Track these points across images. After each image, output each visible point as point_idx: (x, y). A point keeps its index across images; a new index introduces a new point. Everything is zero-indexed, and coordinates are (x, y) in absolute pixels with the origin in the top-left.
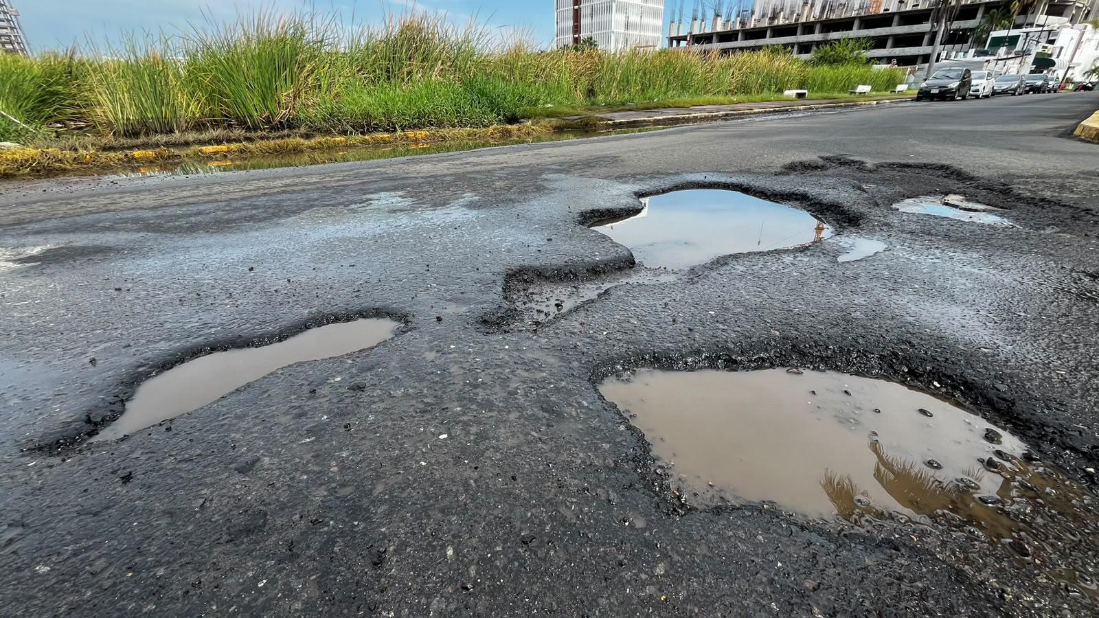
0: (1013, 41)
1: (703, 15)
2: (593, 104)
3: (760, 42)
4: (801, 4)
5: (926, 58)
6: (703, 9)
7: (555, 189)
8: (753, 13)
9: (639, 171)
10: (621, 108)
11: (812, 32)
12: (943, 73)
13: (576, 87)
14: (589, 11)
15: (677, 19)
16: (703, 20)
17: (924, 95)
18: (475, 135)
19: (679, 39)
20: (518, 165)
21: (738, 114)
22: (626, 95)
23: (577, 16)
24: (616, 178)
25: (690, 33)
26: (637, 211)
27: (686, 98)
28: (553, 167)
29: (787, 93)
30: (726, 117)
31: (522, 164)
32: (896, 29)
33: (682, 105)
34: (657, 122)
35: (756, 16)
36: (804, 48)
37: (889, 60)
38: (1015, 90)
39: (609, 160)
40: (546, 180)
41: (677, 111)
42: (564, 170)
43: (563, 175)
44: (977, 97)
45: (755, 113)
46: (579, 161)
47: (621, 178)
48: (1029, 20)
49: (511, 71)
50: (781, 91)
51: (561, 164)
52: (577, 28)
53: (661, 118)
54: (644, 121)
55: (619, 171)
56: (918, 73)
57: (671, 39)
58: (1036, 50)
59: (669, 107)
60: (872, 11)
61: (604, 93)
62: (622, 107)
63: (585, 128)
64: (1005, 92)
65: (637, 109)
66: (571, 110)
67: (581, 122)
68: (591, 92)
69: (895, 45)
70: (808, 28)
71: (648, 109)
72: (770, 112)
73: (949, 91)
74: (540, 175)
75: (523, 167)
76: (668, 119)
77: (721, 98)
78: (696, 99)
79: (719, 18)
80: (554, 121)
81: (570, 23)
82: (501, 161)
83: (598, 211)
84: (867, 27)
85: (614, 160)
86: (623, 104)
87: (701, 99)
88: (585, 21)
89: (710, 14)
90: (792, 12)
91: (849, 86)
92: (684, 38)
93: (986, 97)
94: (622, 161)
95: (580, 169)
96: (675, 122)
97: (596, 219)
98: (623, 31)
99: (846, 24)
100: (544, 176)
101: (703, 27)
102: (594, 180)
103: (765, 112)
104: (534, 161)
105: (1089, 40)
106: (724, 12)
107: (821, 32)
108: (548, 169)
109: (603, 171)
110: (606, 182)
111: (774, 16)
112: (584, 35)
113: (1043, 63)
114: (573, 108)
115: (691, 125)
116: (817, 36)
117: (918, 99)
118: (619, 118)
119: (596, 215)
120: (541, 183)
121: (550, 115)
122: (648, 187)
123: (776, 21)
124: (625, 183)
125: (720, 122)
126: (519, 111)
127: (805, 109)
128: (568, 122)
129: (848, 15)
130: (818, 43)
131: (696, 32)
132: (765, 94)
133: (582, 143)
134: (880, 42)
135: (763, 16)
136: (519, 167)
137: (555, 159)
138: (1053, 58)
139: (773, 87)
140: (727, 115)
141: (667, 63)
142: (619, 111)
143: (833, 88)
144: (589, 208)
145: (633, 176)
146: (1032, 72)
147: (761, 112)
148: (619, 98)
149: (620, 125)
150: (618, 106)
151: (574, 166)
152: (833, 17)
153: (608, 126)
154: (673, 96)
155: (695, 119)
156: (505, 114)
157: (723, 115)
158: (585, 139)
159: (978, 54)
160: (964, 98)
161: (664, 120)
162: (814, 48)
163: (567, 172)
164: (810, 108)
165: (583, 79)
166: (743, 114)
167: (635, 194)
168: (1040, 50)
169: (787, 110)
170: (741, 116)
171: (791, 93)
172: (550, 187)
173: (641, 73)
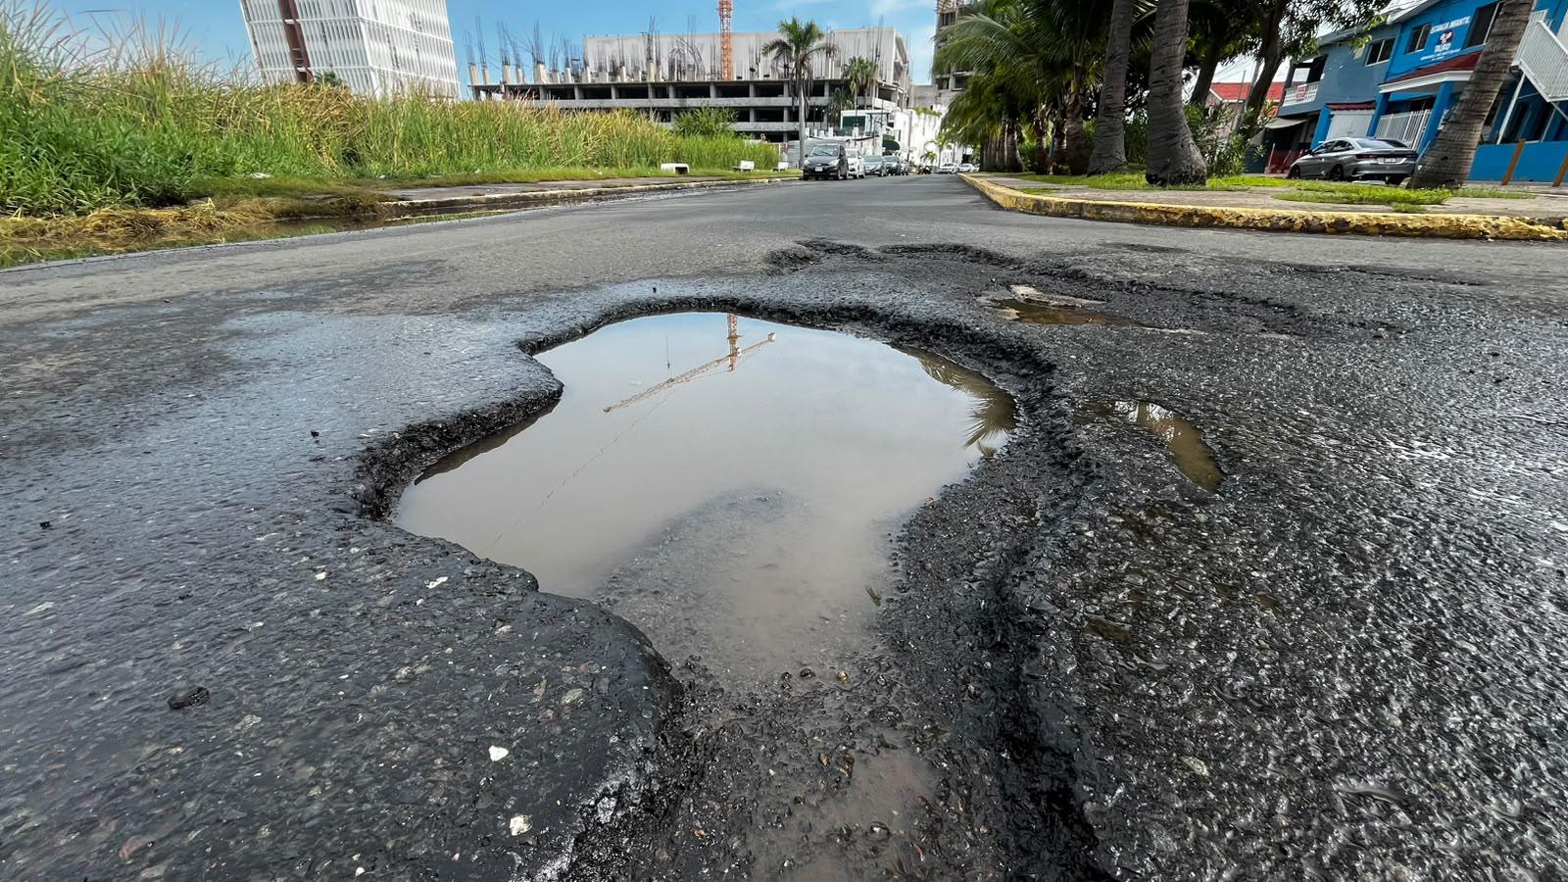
0: (861, 121)
1: (517, 59)
2: (362, 175)
3: (606, 103)
4: (645, 61)
5: (794, 136)
6: (514, 51)
7: (262, 364)
8: (586, 64)
9: (503, 287)
10: (418, 182)
11: (665, 96)
12: (821, 149)
13: (317, 147)
14: (318, 31)
15: (477, 58)
16: (518, 66)
17: (810, 174)
18: (43, 232)
19: (489, 90)
20: (149, 296)
21: (615, 192)
22: (424, 165)
23: (294, 36)
24: (453, 308)
25: (504, 83)
26: (548, 400)
27: (524, 169)
28: (267, 295)
29: (664, 166)
30: (598, 196)
31: (169, 292)
32: (753, 101)
33: (525, 179)
34: (492, 204)
35: (592, 68)
36: (665, 114)
37: (757, 135)
38: (880, 171)
39: (422, 267)
40: (237, 333)
41: (521, 187)
42: (301, 299)
43: (296, 316)
44: (855, 177)
45: (637, 191)
46: (342, 276)
47: (466, 307)
48: (868, 103)
49: (154, 112)
50: (654, 164)
51: (293, 286)
52: (300, 56)
53: (497, 196)
54: (469, 202)
55: (452, 292)
56: (790, 151)
57: (477, 89)
58: (882, 132)
59: (505, 182)
60: (725, 77)
61: (378, 158)
62: (420, 180)
63: (352, 214)
64: (872, 173)
65: (450, 185)
66: (315, 184)
67: (341, 202)
68: (351, 157)
69: (758, 119)
70: (661, 90)
71: (468, 184)
72: (656, 190)
73: (831, 169)
74: (219, 320)
75: (165, 301)
76: (510, 198)
77: (578, 170)
78: (543, 171)
79: (541, 66)
80: (274, 202)
81: (285, 47)
82: (94, 292)
83: (431, 427)
84: (725, 95)
85: (434, 269)
86: (421, 177)
87: (553, 171)
88: (312, 47)
89: (527, 59)
90: (636, 69)
91: (730, 162)
92: (497, 89)
93: (861, 177)
94: (454, 269)
95: (349, 294)
96: (524, 202)
97: (433, 459)
98: (390, 70)
99: (701, 90)
100: (233, 324)
101: (521, 75)
102: (393, 320)
103: (650, 190)
104: (209, 285)
105: (917, 125)
106: (546, 58)
107: (677, 97)
108: (249, 302)
109: (413, 295)
110: (429, 322)
111: (615, 73)
112: (316, 68)
113: (891, 145)
114: (318, 180)
115: (550, 208)
116: (672, 102)
117: (805, 178)
118: (419, 197)
119: (426, 441)
120: (219, 346)
121: (265, 191)
122: (545, 324)
123: (619, 78)
124: (481, 319)
125: (592, 203)
126: (183, 183)
127: (697, 187)
128: (312, 204)
129: (701, 79)
130: (677, 110)
131: (512, 81)
132: (636, 168)
133: (347, 239)
134: (743, 115)
135: (600, 69)
136: (150, 303)
137: (275, 274)
138: (896, 140)
139: (644, 159)
140: (599, 193)
141: (480, 118)
142: (417, 187)
143: (713, 164)
144: (396, 424)
145: (495, 298)
146: (884, 154)
147: (645, 190)
148: (410, 167)
149: (424, 209)
150: (411, 179)
151: (329, 287)
152: (685, 79)
153: (400, 211)
154: (502, 166)
155: (554, 200)
156: (142, 190)
157: (595, 194)
158: (357, 232)
159: (837, 133)
160: (845, 178)
161: (504, 199)
162: (673, 115)
163: (310, 304)
164: (702, 186)
165: (330, 134)
166: (621, 192)
167: (522, 345)
168: (885, 132)
169: (676, 188)
170: (620, 194)
171: (669, 167)
172: (246, 359)
173: (439, 130)
